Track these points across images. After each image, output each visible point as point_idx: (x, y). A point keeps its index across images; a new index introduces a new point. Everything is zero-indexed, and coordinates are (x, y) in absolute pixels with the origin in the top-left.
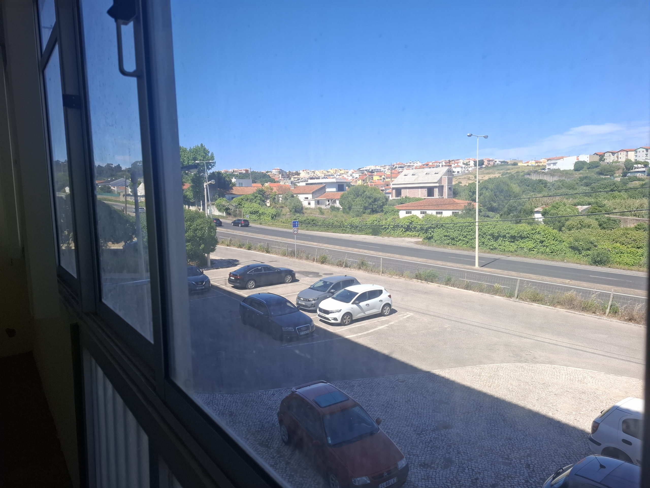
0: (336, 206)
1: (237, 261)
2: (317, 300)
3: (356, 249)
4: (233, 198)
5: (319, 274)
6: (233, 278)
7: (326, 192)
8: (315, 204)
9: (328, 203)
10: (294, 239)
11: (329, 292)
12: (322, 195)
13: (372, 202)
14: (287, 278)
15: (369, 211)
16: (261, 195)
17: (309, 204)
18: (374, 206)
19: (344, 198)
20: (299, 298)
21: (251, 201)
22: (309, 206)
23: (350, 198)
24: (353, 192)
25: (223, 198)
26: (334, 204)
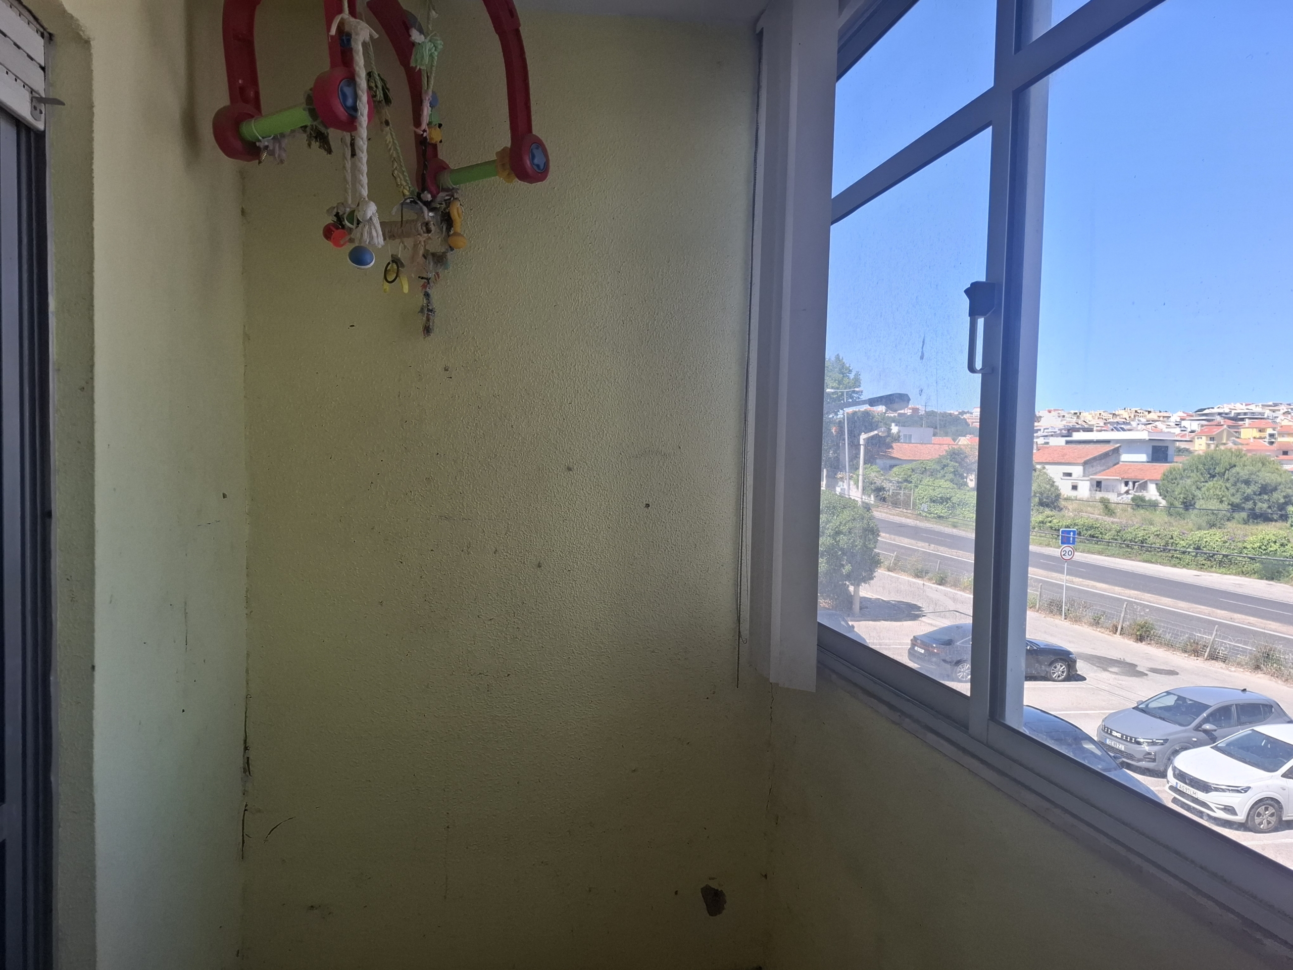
0: (1147, 499)
1: (918, 608)
2: (1162, 744)
3: (1223, 612)
4: (892, 467)
5: (1138, 669)
6: (923, 651)
7: (1121, 463)
8: (1090, 490)
9: (1124, 489)
10: (1062, 573)
11: (1197, 728)
12: (1108, 469)
13: (1255, 494)
14: (1055, 667)
15: (1244, 515)
16: (956, 462)
17: (1075, 488)
18: (1259, 505)
19: (1172, 480)
20: (1106, 730)
21: (933, 473)
22: (1073, 494)
23: (1189, 481)
24: (1201, 466)
25: (871, 465)
26: (1141, 492)
